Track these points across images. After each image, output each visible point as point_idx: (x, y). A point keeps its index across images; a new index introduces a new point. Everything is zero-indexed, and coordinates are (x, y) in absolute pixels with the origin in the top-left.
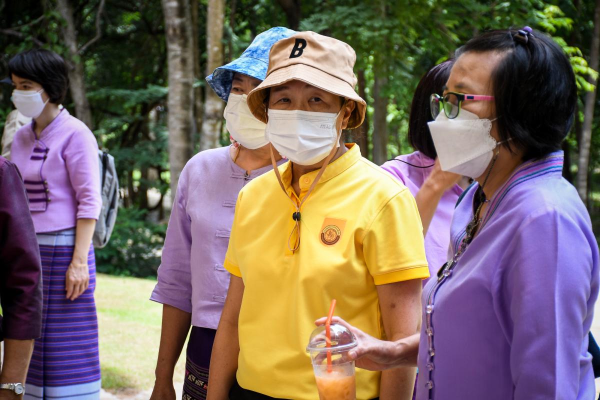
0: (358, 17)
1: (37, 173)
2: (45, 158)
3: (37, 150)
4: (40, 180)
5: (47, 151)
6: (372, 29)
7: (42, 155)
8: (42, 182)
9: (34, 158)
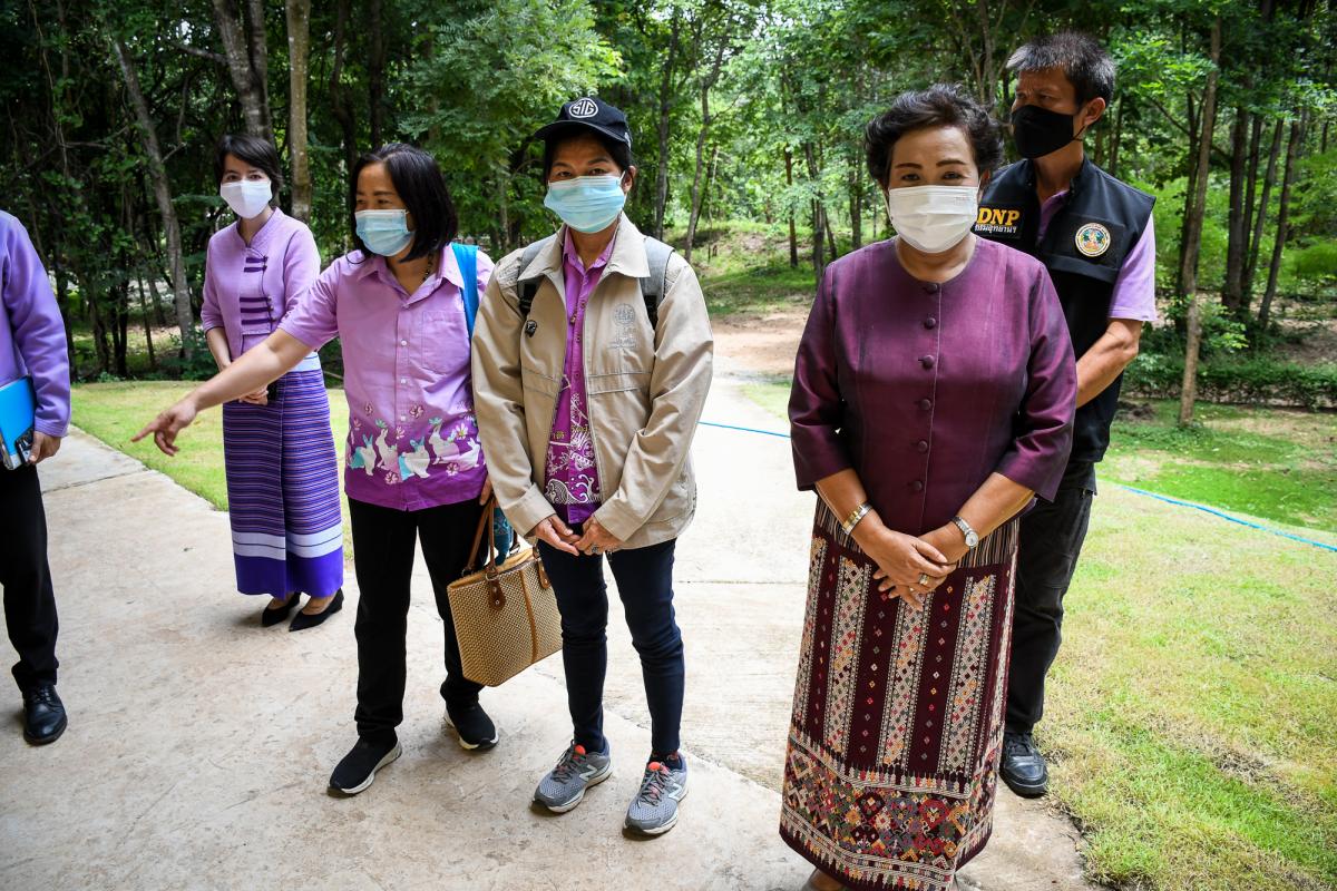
0: (457, 120)
1: (257, 287)
2: (264, 268)
3: (250, 260)
4: (262, 296)
5: (265, 259)
6: (473, 130)
7: (260, 265)
8: (265, 299)
9: (247, 270)
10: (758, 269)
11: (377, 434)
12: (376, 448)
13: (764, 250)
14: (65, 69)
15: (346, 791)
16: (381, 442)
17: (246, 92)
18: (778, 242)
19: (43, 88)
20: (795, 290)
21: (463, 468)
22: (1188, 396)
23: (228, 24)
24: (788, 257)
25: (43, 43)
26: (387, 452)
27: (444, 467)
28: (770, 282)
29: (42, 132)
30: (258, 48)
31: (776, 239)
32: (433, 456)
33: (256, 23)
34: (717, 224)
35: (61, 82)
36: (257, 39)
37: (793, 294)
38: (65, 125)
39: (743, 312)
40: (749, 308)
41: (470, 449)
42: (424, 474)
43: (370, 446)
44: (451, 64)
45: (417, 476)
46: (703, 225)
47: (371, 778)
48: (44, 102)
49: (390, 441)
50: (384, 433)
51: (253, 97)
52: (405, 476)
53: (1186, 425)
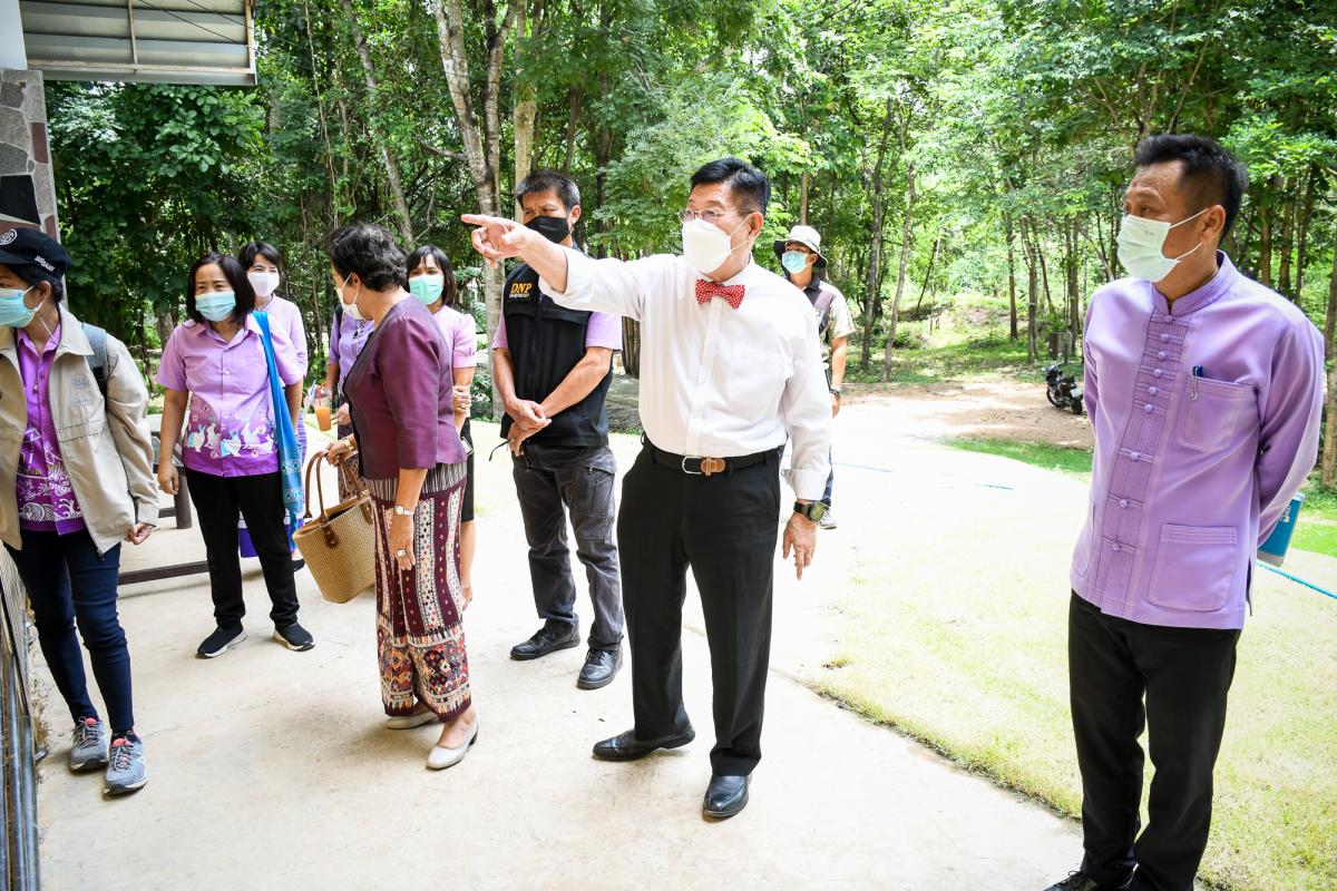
10: (976, 341)
11: (209, 425)
12: (206, 434)
13: (987, 323)
14: (346, 169)
15: (209, 655)
16: (211, 430)
17: (481, 185)
18: (1002, 315)
19: (328, 185)
20: (1005, 363)
21: (262, 452)
22: (1330, 460)
23: (468, 131)
24: (1008, 330)
25: (330, 151)
26: (213, 437)
27: (250, 451)
28: (986, 355)
29: (325, 219)
30: (492, 149)
31: (1000, 312)
32: (243, 443)
33: (491, 129)
34: (940, 298)
35: (340, 181)
36: (491, 142)
37: (1004, 366)
38: (341, 215)
39: (947, 381)
40: (954, 379)
41: (266, 441)
42: (236, 454)
43: (202, 433)
44: (634, 162)
45: (232, 455)
46: (927, 299)
47: (225, 648)
48: (327, 196)
49: (217, 430)
50: (214, 425)
51: (486, 189)
52: (224, 455)
53: (1327, 488)
